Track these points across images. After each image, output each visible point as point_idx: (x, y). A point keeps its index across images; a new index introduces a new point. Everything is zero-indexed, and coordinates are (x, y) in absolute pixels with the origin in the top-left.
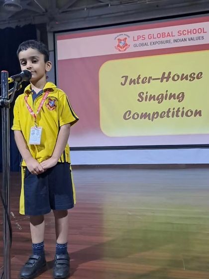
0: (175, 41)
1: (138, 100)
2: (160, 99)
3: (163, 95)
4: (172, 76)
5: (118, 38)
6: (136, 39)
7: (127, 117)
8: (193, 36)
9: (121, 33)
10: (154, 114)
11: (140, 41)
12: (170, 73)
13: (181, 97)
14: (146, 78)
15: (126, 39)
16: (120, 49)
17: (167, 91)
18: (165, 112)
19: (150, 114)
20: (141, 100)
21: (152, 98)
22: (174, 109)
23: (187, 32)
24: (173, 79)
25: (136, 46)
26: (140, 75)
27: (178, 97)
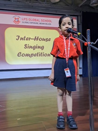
0: (40, 23)
1: (25, 48)
2: (34, 48)
3: (35, 46)
4: (39, 38)
5: (15, 17)
6: (23, 19)
7: (19, 55)
8: (47, 23)
9: (16, 15)
11: (25, 21)
12: (38, 37)
13: (42, 48)
14: (28, 38)
15: (18, 18)
16: (16, 23)
17: (37, 45)
18: (36, 54)
19: (30, 54)
20: (26, 48)
21: (31, 47)
22: (40, 53)
23: (45, 21)
24: (39, 40)
25: (23, 23)
26: (25, 36)
27: (41, 48)
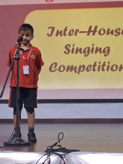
1: (65, 52)
2: (87, 52)
3: (89, 48)
4: (98, 30)
7: (53, 69)
10: (80, 67)
12: (96, 27)
13: (107, 51)
14: (73, 30)
17: (93, 45)
18: (91, 66)
19: (76, 67)
20: (67, 52)
21: (79, 50)
22: (100, 63)
24: (100, 33)
26: (66, 27)
27: (104, 52)
